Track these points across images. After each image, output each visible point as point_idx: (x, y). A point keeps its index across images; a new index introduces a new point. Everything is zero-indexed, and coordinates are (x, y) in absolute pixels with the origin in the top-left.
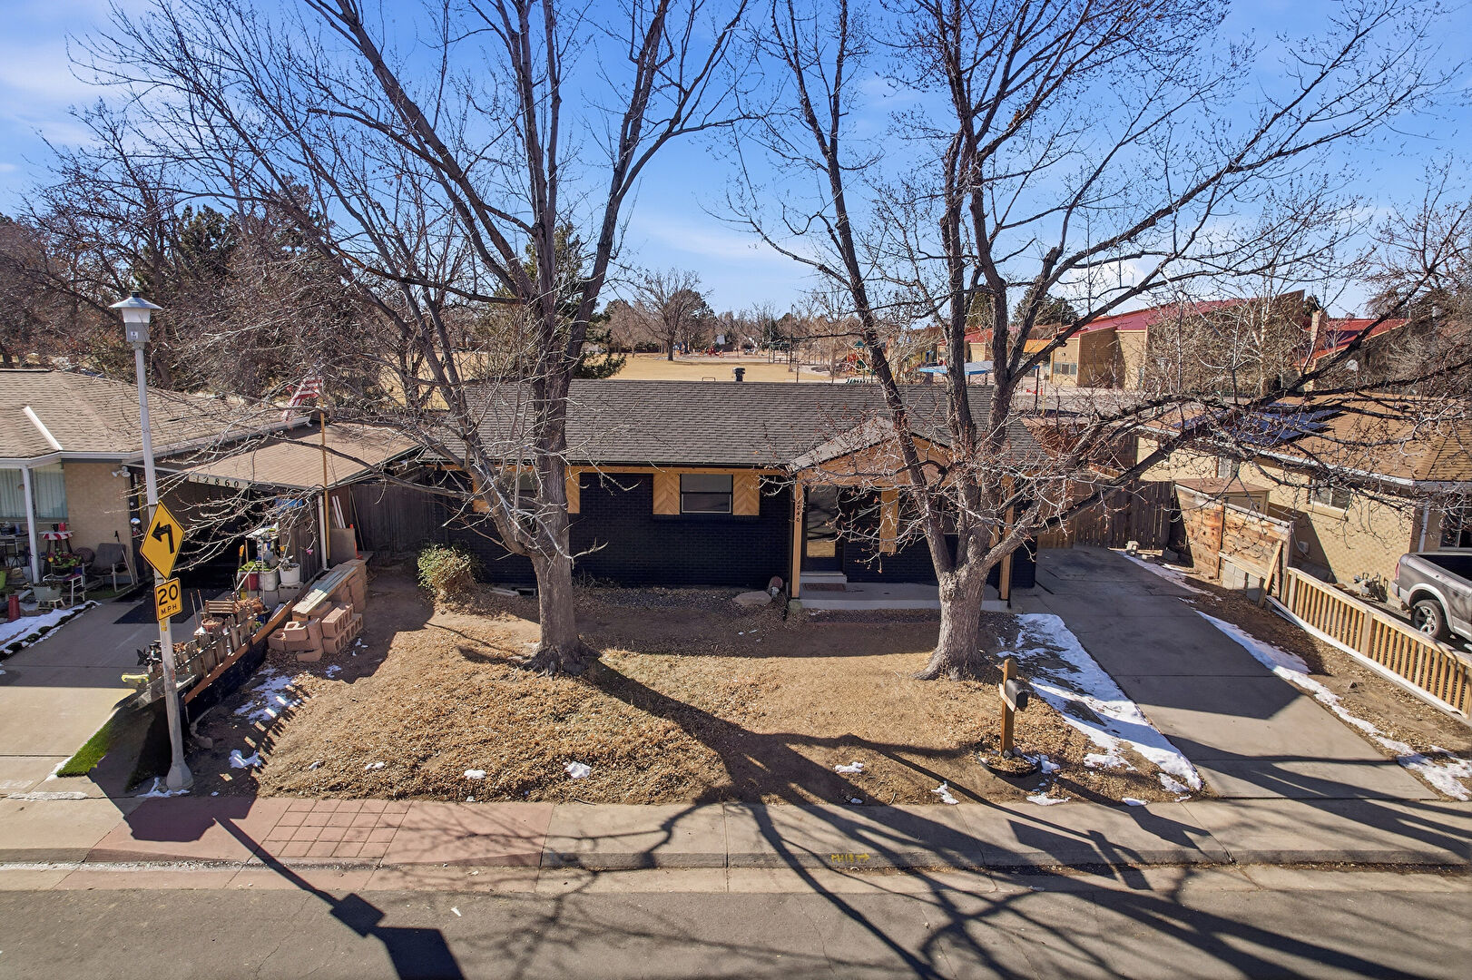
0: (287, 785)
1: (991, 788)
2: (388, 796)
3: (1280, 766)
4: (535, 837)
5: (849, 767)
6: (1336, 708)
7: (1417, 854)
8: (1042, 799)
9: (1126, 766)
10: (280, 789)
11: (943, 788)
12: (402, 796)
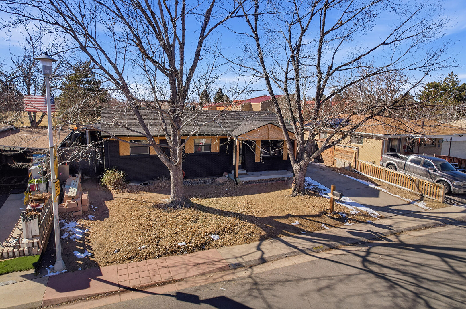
0: (110, 260)
1: (335, 223)
2: (154, 257)
3: (391, 208)
4: (221, 260)
5: (296, 223)
6: (389, 193)
7: (434, 223)
8: (348, 224)
9: (360, 213)
10: (108, 262)
11: (323, 225)
12: (159, 256)
